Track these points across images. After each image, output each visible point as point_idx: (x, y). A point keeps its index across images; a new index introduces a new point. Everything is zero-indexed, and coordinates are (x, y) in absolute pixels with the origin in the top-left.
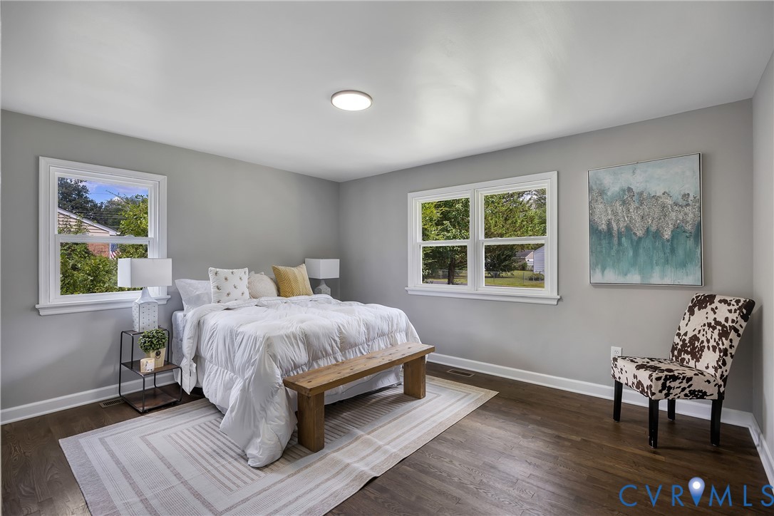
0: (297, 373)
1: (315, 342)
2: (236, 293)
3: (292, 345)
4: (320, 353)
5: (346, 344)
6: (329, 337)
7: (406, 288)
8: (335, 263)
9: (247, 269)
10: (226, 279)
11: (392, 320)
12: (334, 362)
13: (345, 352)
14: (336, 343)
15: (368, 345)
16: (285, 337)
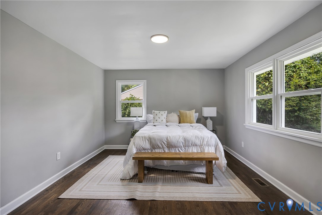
0: (145, 151)
1: (153, 141)
2: (159, 120)
3: (143, 141)
4: (156, 146)
5: (170, 145)
6: (161, 141)
7: (244, 124)
8: (214, 109)
9: (166, 112)
10: (156, 115)
11: (204, 139)
12: (163, 151)
13: (170, 149)
14: (165, 144)
15: (185, 149)
16: (141, 137)
